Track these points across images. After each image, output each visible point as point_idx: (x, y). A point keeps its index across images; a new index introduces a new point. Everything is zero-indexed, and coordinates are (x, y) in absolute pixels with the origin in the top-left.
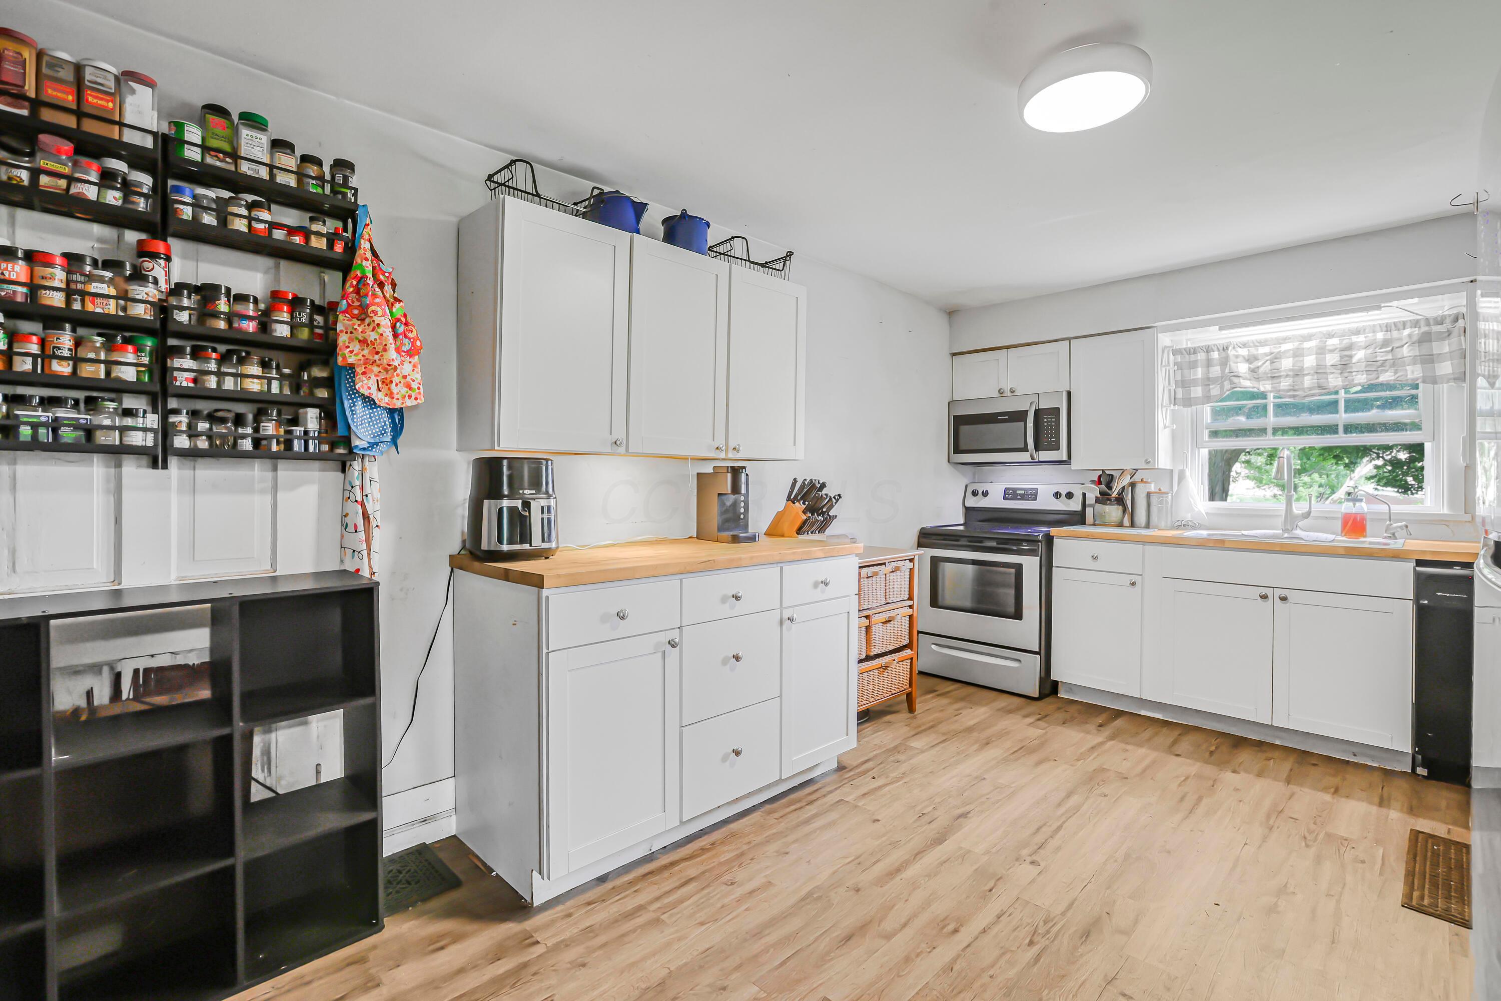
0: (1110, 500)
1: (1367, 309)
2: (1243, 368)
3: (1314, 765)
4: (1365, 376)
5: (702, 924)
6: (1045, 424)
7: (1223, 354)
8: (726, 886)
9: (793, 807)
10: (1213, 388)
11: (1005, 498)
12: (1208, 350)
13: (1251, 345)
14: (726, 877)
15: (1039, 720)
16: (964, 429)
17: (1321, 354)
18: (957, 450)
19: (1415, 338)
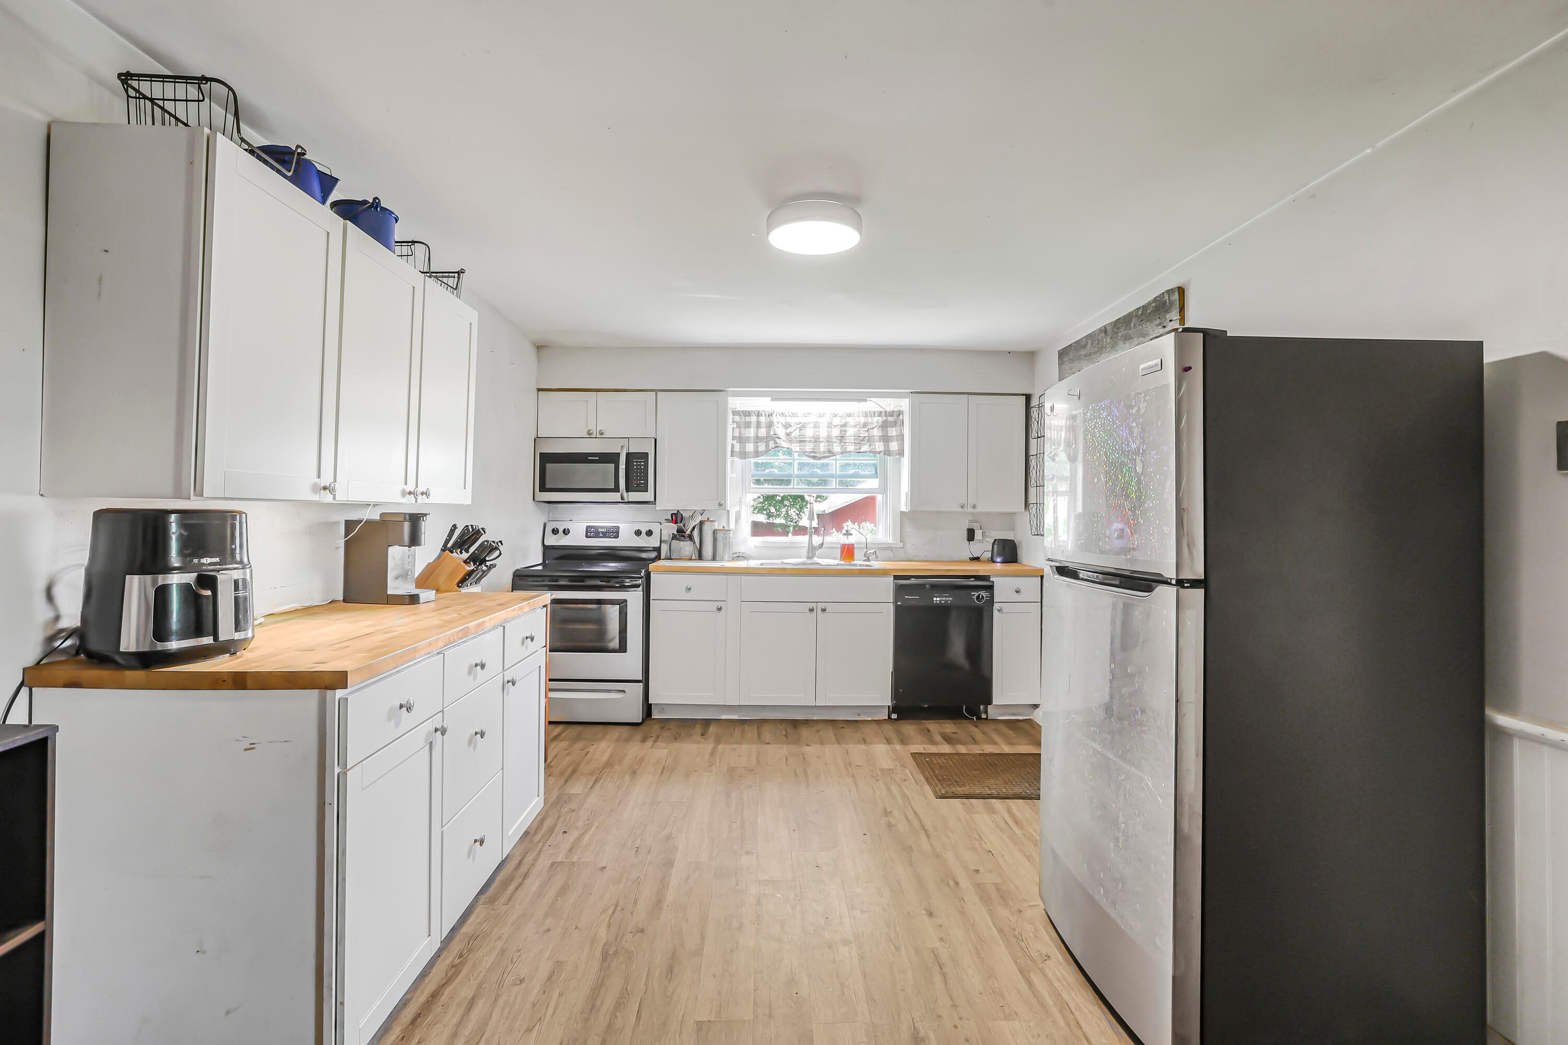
0: (684, 536)
1: (859, 400)
2: (781, 432)
3: (843, 728)
4: (853, 446)
5: (529, 1030)
6: (635, 467)
7: (768, 420)
8: (517, 986)
9: (511, 888)
10: (761, 445)
11: (587, 536)
12: (759, 414)
13: (788, 415)
14: (510, 979)
15: (656, 741)
16: (549, 466)
17: (830, 428)
18: (543, 488)
19: (880, 424)
